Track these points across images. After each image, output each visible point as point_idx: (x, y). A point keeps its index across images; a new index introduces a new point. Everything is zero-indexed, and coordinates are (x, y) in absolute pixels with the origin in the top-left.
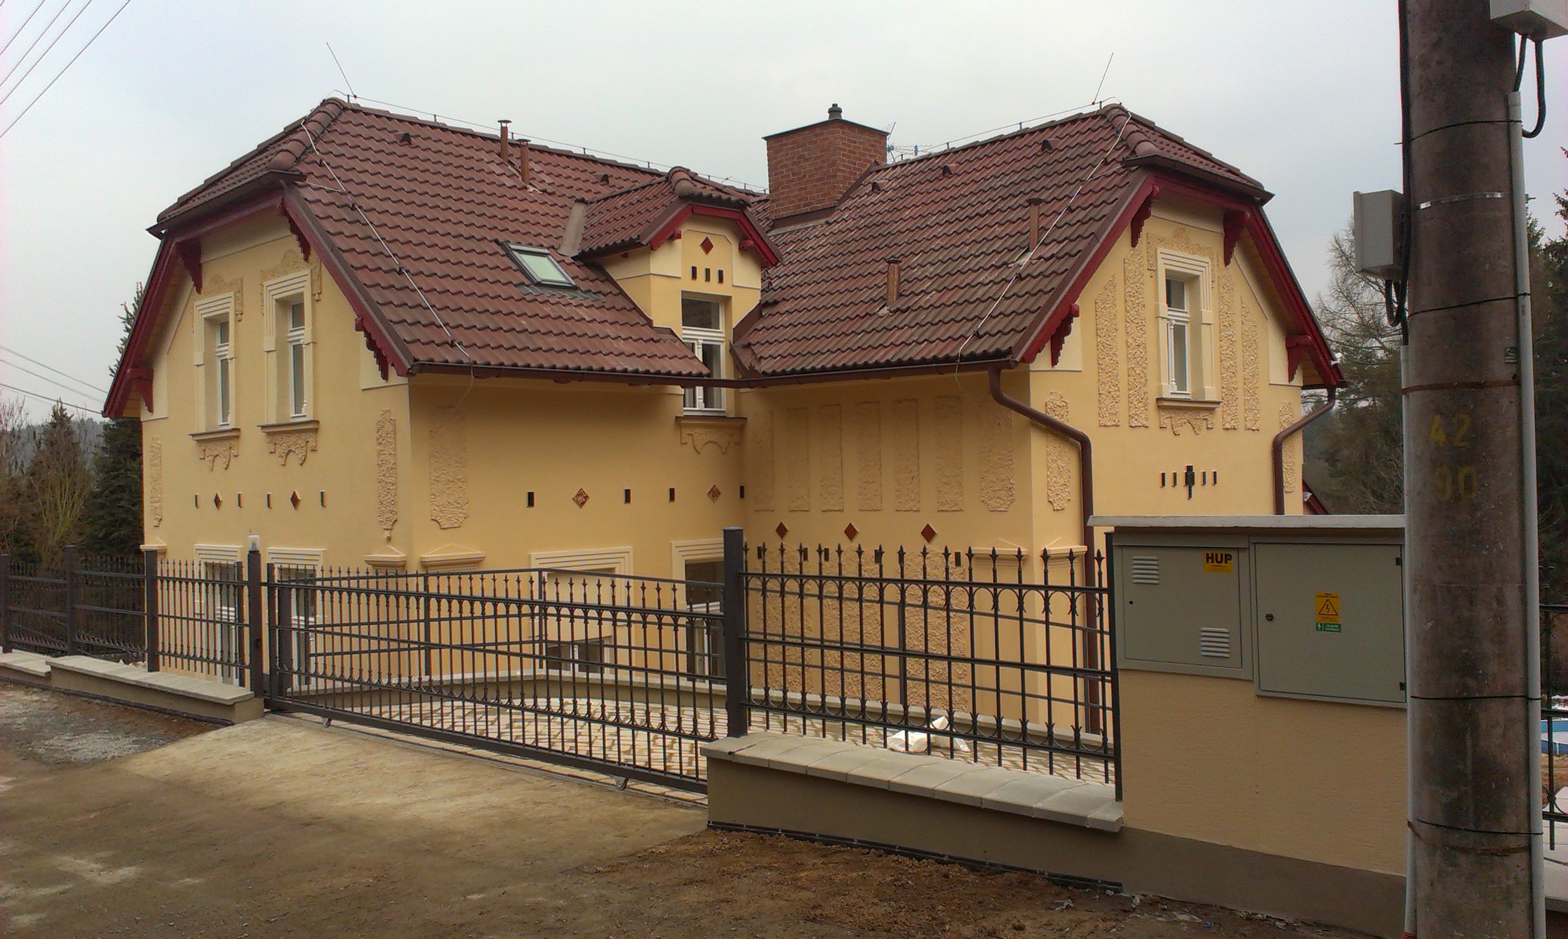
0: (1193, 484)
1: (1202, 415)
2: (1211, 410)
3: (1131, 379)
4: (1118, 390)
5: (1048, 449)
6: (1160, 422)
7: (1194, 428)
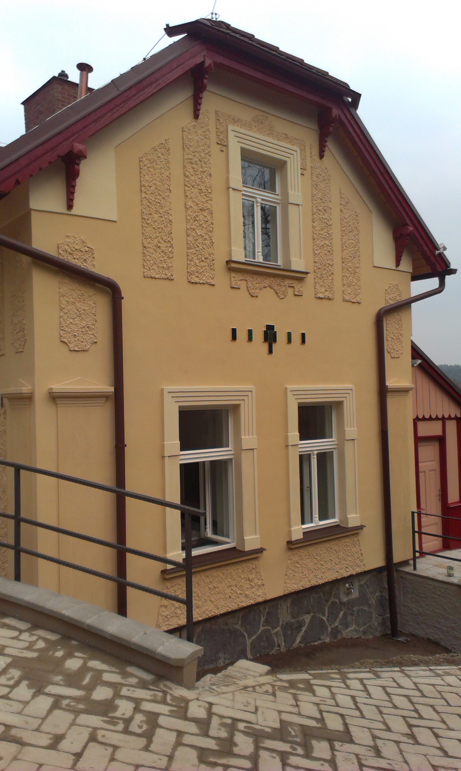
0: (275, 341)
1: (287, 282)
2: (301, 280)
3: (191, 238)
4: (171, 246)
5: (61, 291)
6: (231, 282)
7: (277, 293)
